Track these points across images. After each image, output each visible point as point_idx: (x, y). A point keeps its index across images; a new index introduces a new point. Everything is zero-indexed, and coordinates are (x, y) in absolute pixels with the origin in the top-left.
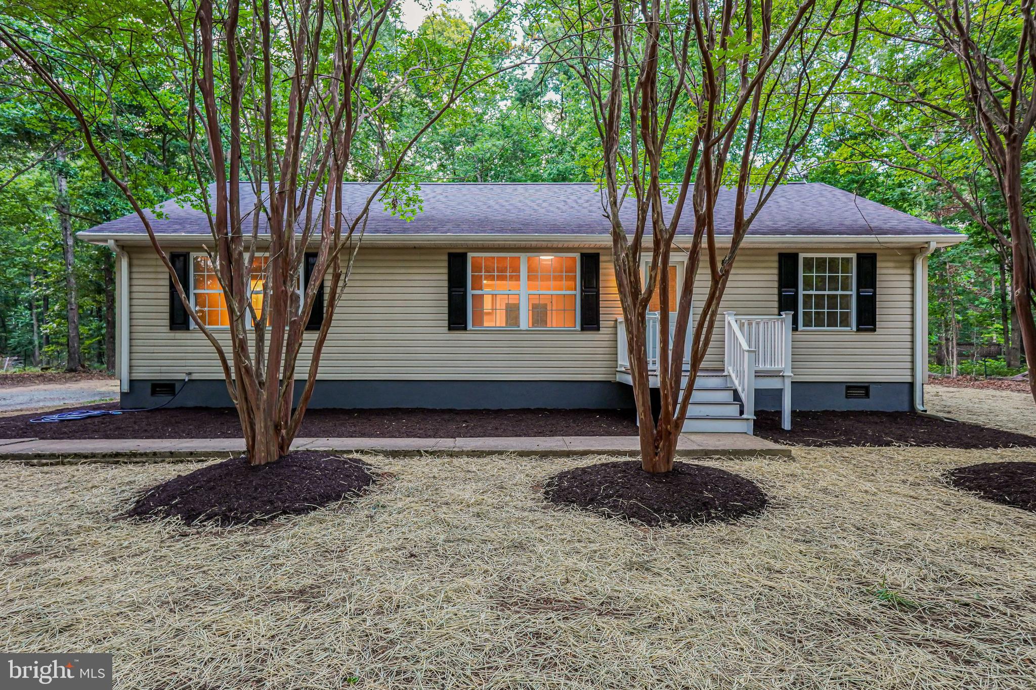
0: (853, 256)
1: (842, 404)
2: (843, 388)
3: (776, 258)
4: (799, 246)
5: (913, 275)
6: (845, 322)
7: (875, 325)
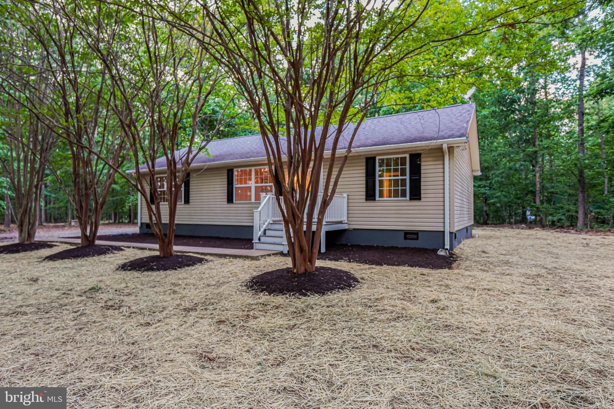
0: (407, 156)
1: (402, 243)
2: (403, 234)
3: (364, 160)
4: (375, 152)
5: (444, 164)
6: (404, 195)
7: (420, 196)
